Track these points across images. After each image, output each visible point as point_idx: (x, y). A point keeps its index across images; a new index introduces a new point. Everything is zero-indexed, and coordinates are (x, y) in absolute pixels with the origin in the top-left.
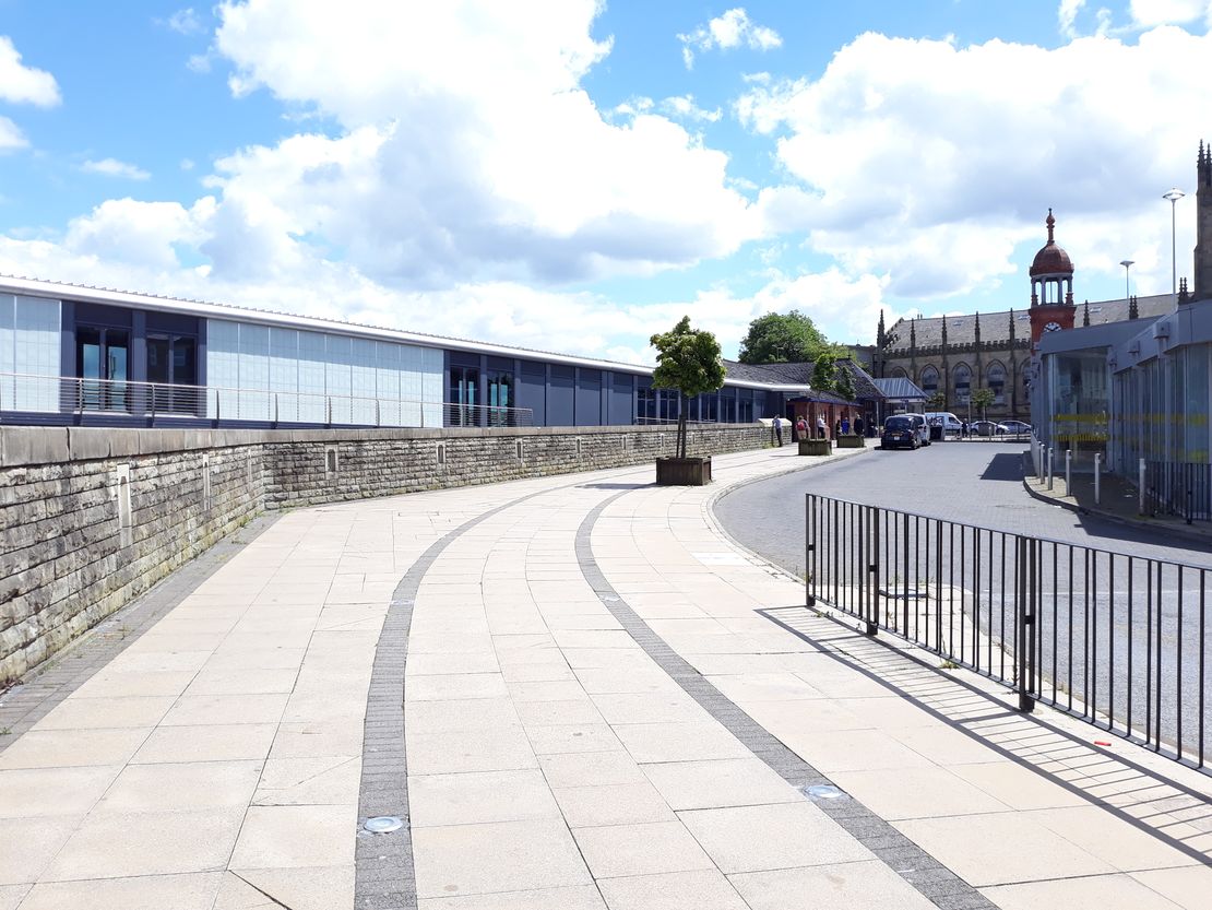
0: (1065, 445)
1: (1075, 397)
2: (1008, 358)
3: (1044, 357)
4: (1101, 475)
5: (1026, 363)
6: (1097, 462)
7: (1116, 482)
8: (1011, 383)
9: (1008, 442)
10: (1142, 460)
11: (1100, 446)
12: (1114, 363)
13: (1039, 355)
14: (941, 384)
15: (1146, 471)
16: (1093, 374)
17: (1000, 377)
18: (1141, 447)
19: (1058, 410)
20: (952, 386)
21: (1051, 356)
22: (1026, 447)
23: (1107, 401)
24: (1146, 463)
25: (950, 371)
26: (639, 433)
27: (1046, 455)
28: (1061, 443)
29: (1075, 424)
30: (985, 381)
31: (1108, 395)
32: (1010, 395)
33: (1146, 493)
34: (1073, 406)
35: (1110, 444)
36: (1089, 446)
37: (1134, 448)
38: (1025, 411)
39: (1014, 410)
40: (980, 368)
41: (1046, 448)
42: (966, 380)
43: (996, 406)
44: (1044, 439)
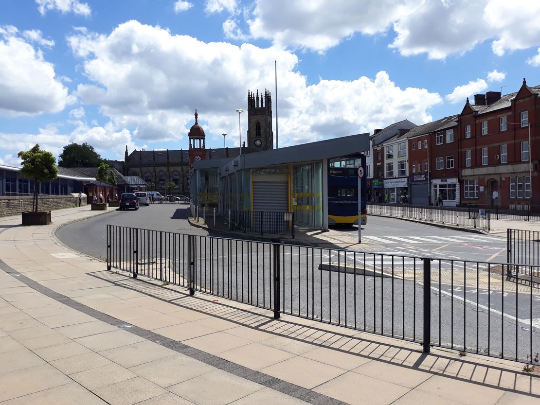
0: (203, 205)
1: (206, 186)
2: (180, 169)
3: (195, 170)
4: (216, 216)
5: (188, 172)
6: (214, 211)
7: (221, 218)
8: (182, 179)
9: (181, 204)
10: (229, 210)
11: (216, 205)
12: (220, 174)
13: (193, 170)
14: (153, 179)
15: (231, 214)
16: (213, 177)
17: (177, 177)
18: (229, 205)
19: (200, 191)
20: (158, 180)
21: (197, 170)
22: (189, 206)
23: (217, 188)
24: (231, 211)
25: (157, 174)
26: (9, 200)
27: (196, 209)
28: (201, 204)
29: (206, 196)
30: (171, 179)
31: (218, 186)
32: (181, 185)
33: (231, 222)
34: (206, 190)
35: (219, 204)
36: (212, 205)
37: (227, 206)
38: (187, 191)
39: (183, 191)
40: (169, 173)
41: (196, 206)
42: (164, 178)
43: (176, 189)
44: (195, 202)
